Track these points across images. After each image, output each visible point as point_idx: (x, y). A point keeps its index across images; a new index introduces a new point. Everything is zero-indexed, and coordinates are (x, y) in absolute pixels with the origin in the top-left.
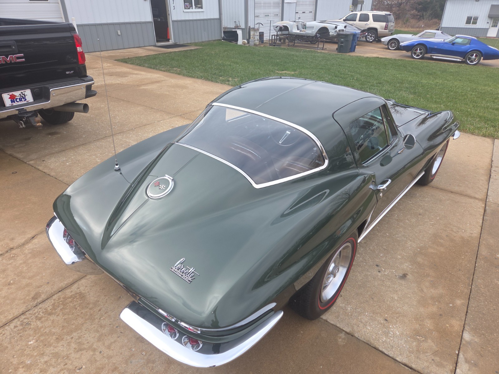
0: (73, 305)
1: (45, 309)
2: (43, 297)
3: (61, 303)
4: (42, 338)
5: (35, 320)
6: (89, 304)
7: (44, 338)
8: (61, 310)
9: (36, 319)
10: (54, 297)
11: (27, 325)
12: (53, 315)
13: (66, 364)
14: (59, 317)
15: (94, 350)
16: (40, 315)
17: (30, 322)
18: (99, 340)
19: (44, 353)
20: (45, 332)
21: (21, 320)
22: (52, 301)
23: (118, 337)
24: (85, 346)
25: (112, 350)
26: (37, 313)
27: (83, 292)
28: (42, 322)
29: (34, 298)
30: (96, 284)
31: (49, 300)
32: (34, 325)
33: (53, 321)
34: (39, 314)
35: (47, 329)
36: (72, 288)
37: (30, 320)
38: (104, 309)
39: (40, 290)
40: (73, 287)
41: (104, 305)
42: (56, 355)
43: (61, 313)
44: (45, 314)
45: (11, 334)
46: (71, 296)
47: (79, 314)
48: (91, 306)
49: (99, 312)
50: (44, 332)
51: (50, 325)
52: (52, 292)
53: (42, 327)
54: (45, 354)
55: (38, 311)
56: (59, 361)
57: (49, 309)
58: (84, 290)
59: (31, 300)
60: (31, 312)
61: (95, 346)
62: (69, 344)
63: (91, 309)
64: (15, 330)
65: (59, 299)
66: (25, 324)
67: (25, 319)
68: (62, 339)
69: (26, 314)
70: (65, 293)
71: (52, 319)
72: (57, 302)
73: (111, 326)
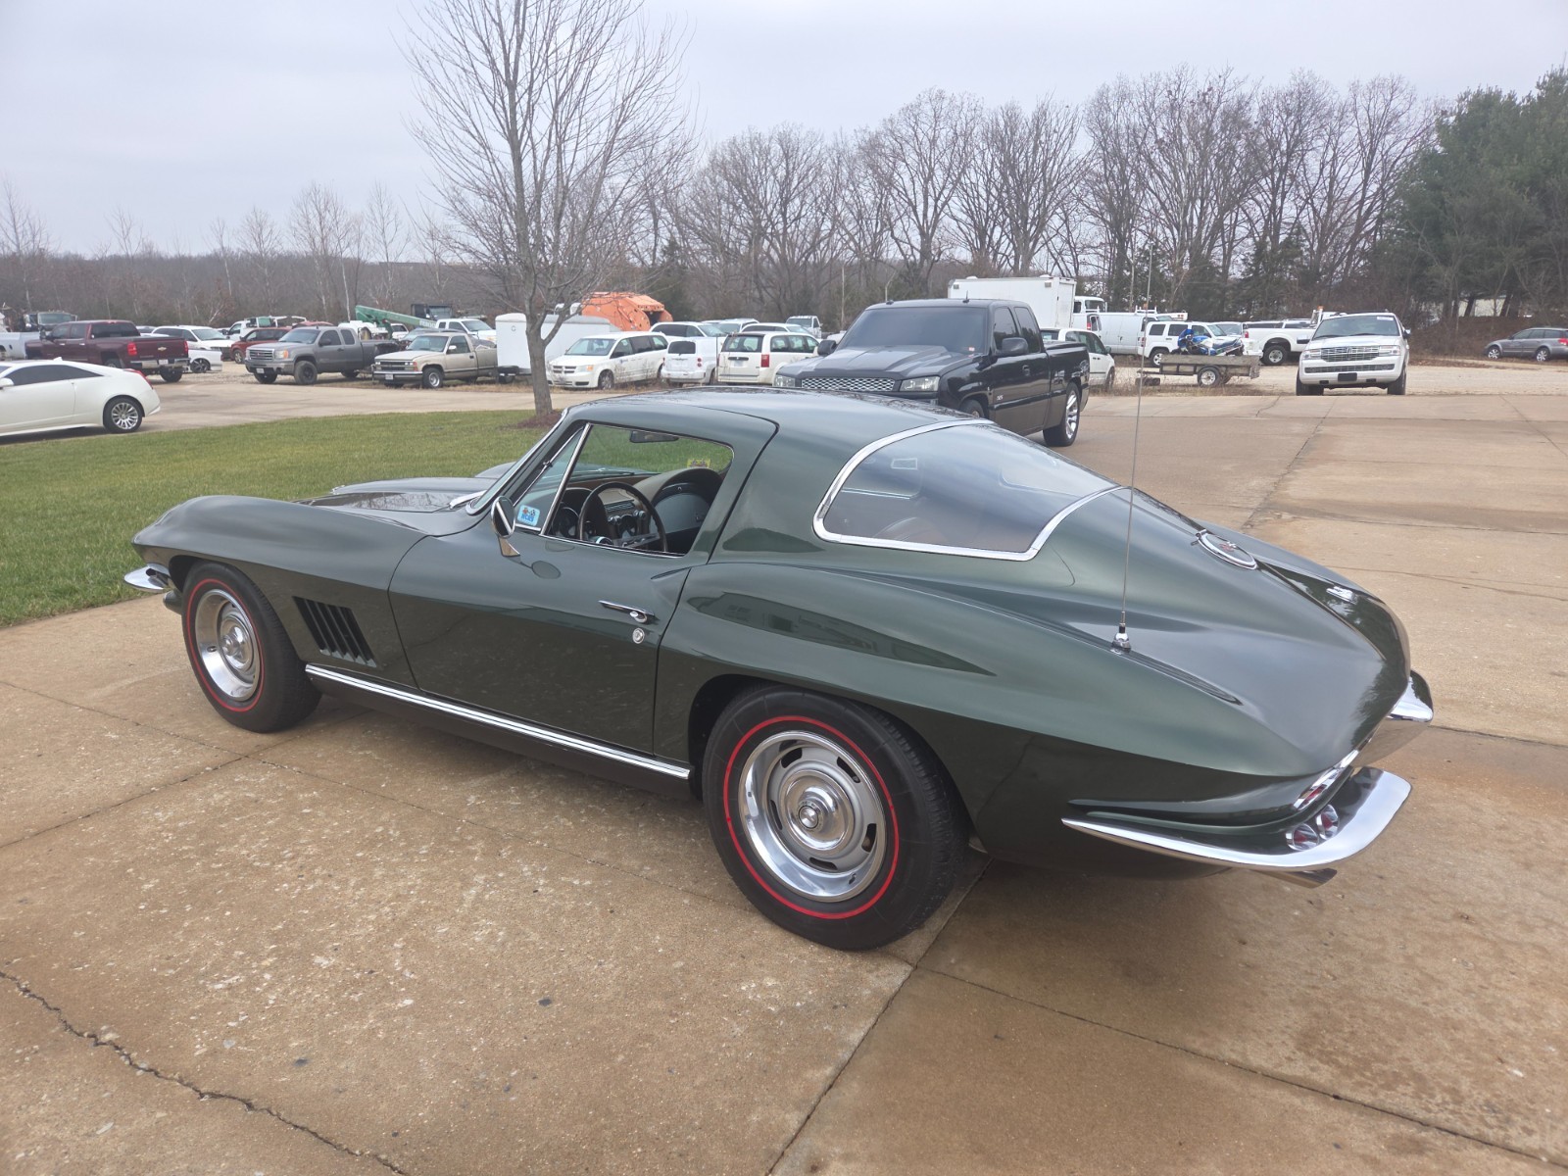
0: (1348, 1045)
1: (1421, 1098)
2: (1390, 1128)
3: (1368, 1074)
4: (1487, 1056)
5: (1468, 1101)
6: (1316, 1016)
7: (1481, 1053)
8: (1386, 1062)
9: (1463, 1098)
10: (1368, 1099)
11: (1496, 1109)
12: (1415, 1069)
13: (1482, 987)
14: (1408, 1055)
15: (1408, 958)
16: (1443, 1098)
17: (1485, 1108)
18: (1384, 960)
19: (1508, 1034)
20: (1468, 1058)
21: (1502, 1133)
22: (1382, 1097)
23: (1346, 935)
24: (1418, 975)
25: (1380, 933)
26: (1446, 1109)
27: (1291, 1044)
28: (1456, 1081)
29: (1418, 1148)
30: (1244, 1027)
31: (1387, 1106)
32: (1479, 1094)
33: (1429, 1060)
34: (1445, 1102)
35: (1458, 1061)
36: (1301, 1075)
37: (1479, 1111)
38: (1304, 982)
39: (1381, 1149)
40: (1298, 1074)
41: (1292, 985)
42: (1487, 1010)
43: (1395, 1056)
44: (1432, 1089)
45: (1553, 1128)
46: (1327, 1063)
47: (1360, 1021)
48: (1317, 1009)
49: (1321, 985)
50: (1469, 1062)
51: (1444, 1059)
52: (1355, 1115)
53: (1463, 1073)
54: (1506, 1031)
55: (1442, 1111)
56: (1489, 1000)
57: (1410, 1090)
58: (1287, 1045)
59: (1430, 1150)
60: (1458, 1123)
61: (1401, 960)
62: (1443, 1002)
63: (1327, 1005)
64: (1534, 1127)
65: (1361, 1085)
66: (1498, 1115)
67: (1491, 1127)
68: (1447, 1018)
69: (1476, 1132)
70: (1331, 1081)
71: (1426, 1065)
72: (1375, 1085)
73: (1332, 954)
